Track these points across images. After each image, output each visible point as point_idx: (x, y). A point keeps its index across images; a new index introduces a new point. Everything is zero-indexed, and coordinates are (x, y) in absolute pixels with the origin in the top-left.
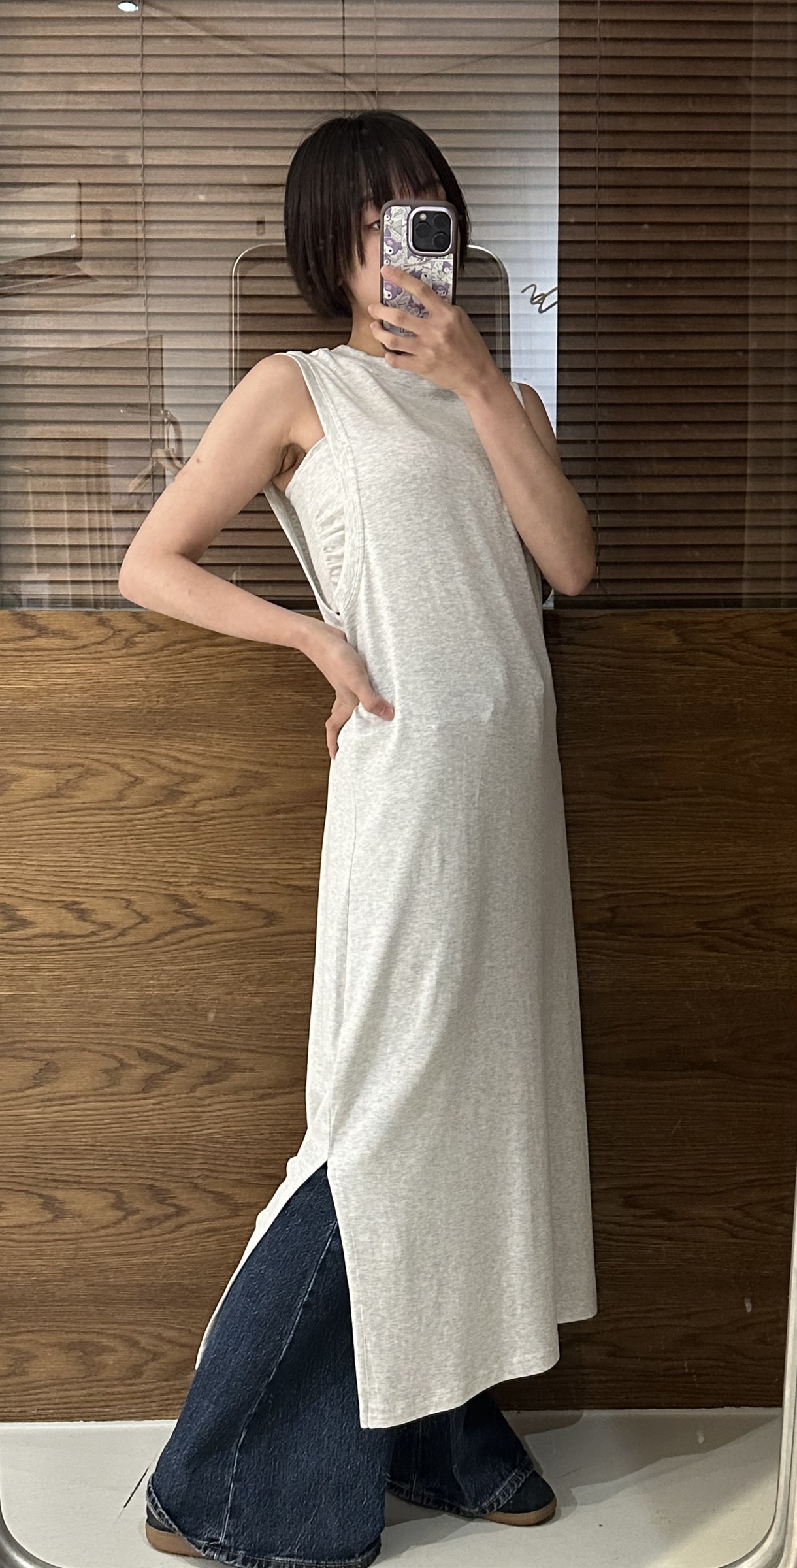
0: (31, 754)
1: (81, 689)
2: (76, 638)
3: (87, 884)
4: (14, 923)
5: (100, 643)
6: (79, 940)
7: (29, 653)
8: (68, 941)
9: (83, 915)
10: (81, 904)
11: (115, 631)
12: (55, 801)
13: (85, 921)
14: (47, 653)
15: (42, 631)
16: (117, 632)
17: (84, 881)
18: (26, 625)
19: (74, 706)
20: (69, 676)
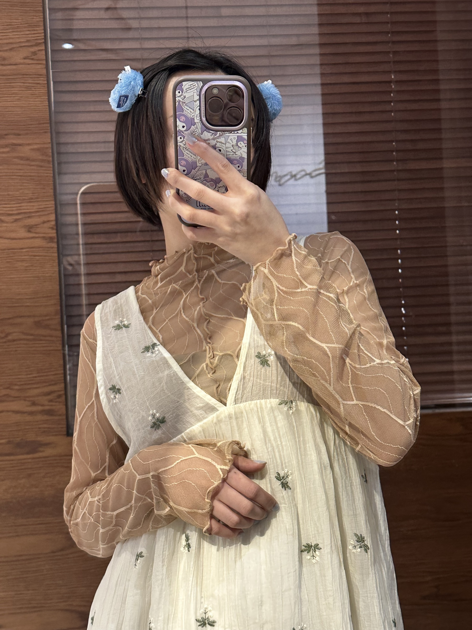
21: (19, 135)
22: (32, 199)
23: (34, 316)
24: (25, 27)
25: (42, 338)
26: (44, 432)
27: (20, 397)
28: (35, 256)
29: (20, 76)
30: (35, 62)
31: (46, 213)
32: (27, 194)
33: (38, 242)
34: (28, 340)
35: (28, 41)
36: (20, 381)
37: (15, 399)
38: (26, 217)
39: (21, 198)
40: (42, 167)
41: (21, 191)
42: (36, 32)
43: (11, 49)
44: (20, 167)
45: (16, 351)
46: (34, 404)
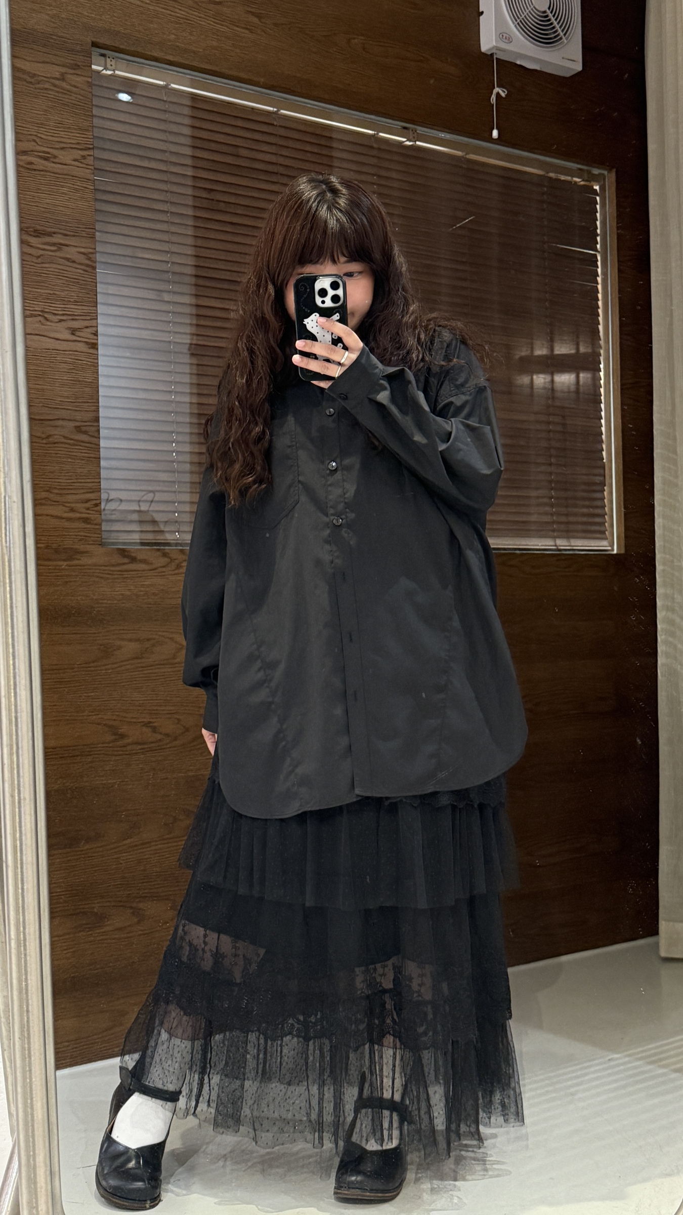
0: (127, 633)
1: (154, 594)
2: (151, 564)
3: (157, 710)
4: (117, 737)
5: (164, 567)
6: (152, 745)
7: (125, 573)
8: (146, 746)
9: (154, 730)
10: (153, 723)
11: (171, 560)
12: (140, 661)
13: (156, 733)
14: (136, 572)
15: (133, 560)
16: (172, 560)
17: (155, 708)
18: (125, 556)
19: (150, 604)
20: (148, 586)
21: (66, 235)
22: (77, 302)
23: (74, 420)
24: (76, 129)
25: (82, 444)
26: (81, 540)
27: (58, 502)
28: (77, 360)
29: (70, 177)
30: (84, 166)
31: (89, 318)
32: (72, 296)
33: (81, 347)
34: (69, 444)
35: (78, 143)
36: (59, 485)
37: (53, 503)
38: (70, 319)
39: (66, 299)
40: (86, 271)
41: (67, 292)
42: (85, 136)
43: (62, 148)
44: (67, 268)
45: (56, 454)
46: (72, 510)
